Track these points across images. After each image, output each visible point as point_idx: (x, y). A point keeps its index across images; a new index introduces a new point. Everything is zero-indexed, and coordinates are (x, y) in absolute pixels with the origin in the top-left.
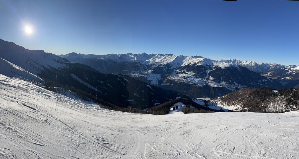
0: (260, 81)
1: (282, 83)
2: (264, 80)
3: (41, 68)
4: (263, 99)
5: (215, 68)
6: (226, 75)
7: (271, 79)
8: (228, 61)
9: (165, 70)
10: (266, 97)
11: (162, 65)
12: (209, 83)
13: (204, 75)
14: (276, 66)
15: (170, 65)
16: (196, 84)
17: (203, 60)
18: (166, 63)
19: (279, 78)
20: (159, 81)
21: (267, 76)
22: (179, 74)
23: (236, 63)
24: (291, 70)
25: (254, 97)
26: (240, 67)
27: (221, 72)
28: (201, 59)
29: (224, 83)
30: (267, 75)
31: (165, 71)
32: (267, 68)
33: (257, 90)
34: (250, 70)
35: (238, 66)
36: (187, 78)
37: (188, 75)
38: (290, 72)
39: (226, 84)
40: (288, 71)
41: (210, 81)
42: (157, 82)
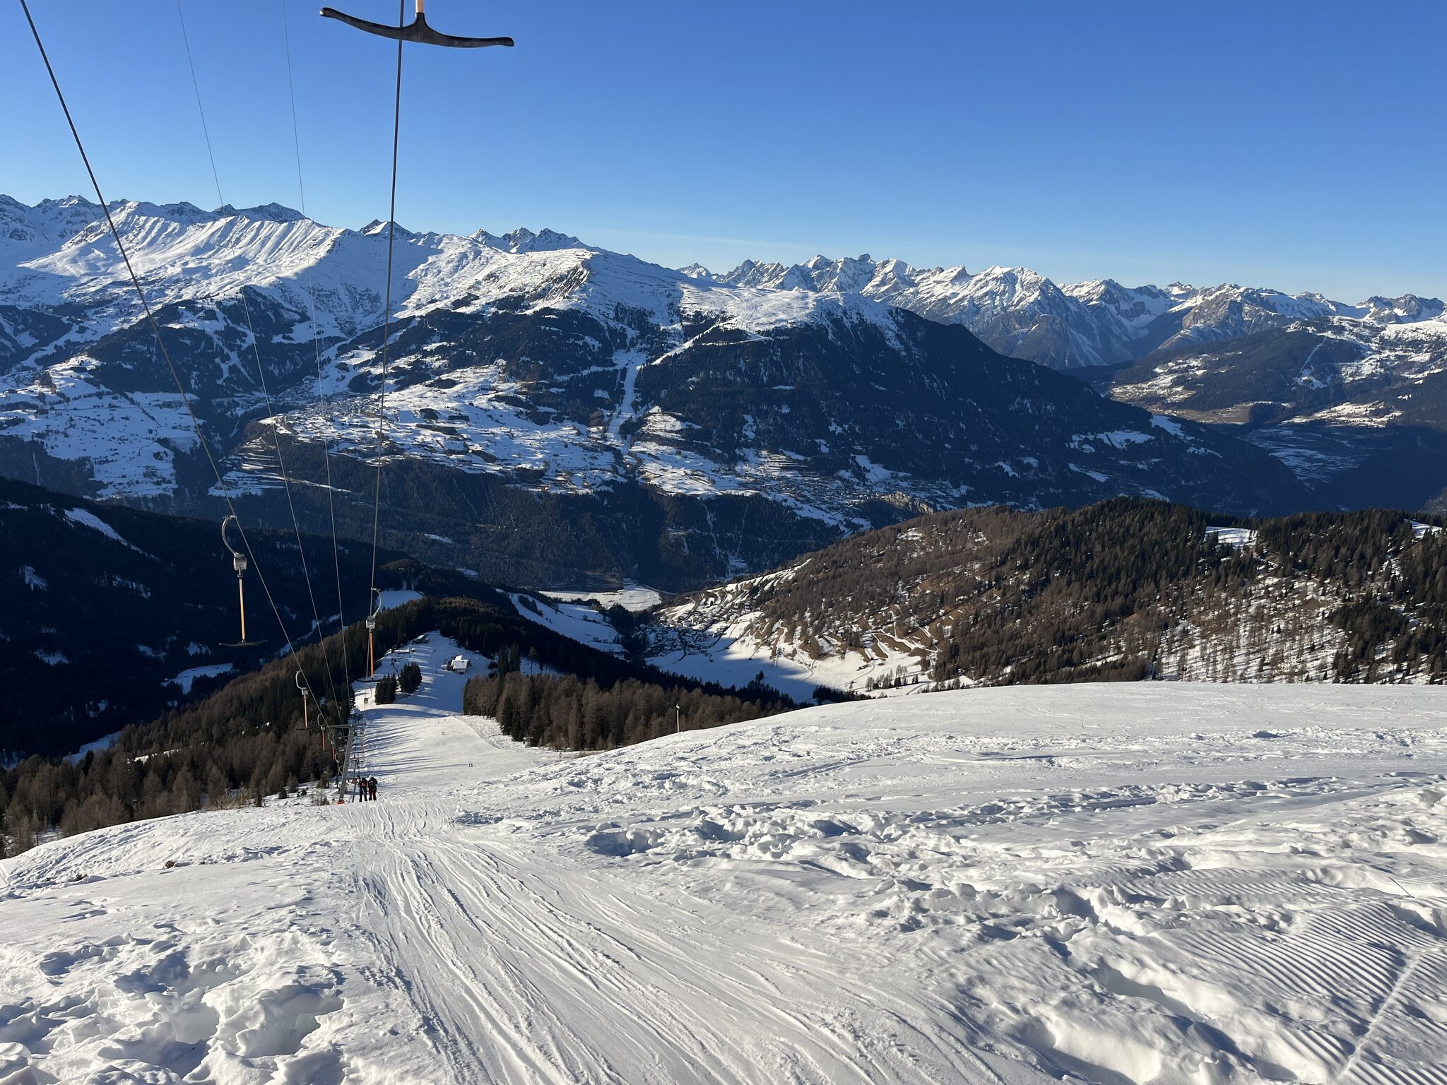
0: (1088, 448)
1: (1292, 462)
2: (1118, 438)
4: (1119, 600)
5: (688, 333)
6: (789, 398)
7: (1189, 426)
8: (802, 277)
9: (234, 358)
10: (1149, 588)
11: (190, 304)
12: (640, 462)
13: (599, 393)
14: (1235, 307)
15: (276, 307)
16: (534, 477)
17: (586, 264)
18: (232, 292)
19: (1260, 418)
20: (181, 460)
21: (1154, 399)
22: (374, 389)
23: (869, 288)
24: (1385, 344)
25: (1038, 586)
26: (909, 320)
27: (739, 373)
28: (567, 260)
29: (771, 465)
30: (1145, 388)
31: (233, 369)
32: (1149, 326)
33: (1064, 526)
34: (999, 351)
35: (895, 313)
36: (459, 425)
37: (460, 397)
38: (1382, 362)
39: (789, 474)
40: (1354, 353)
41: (652, 447)
42: (166, 468)
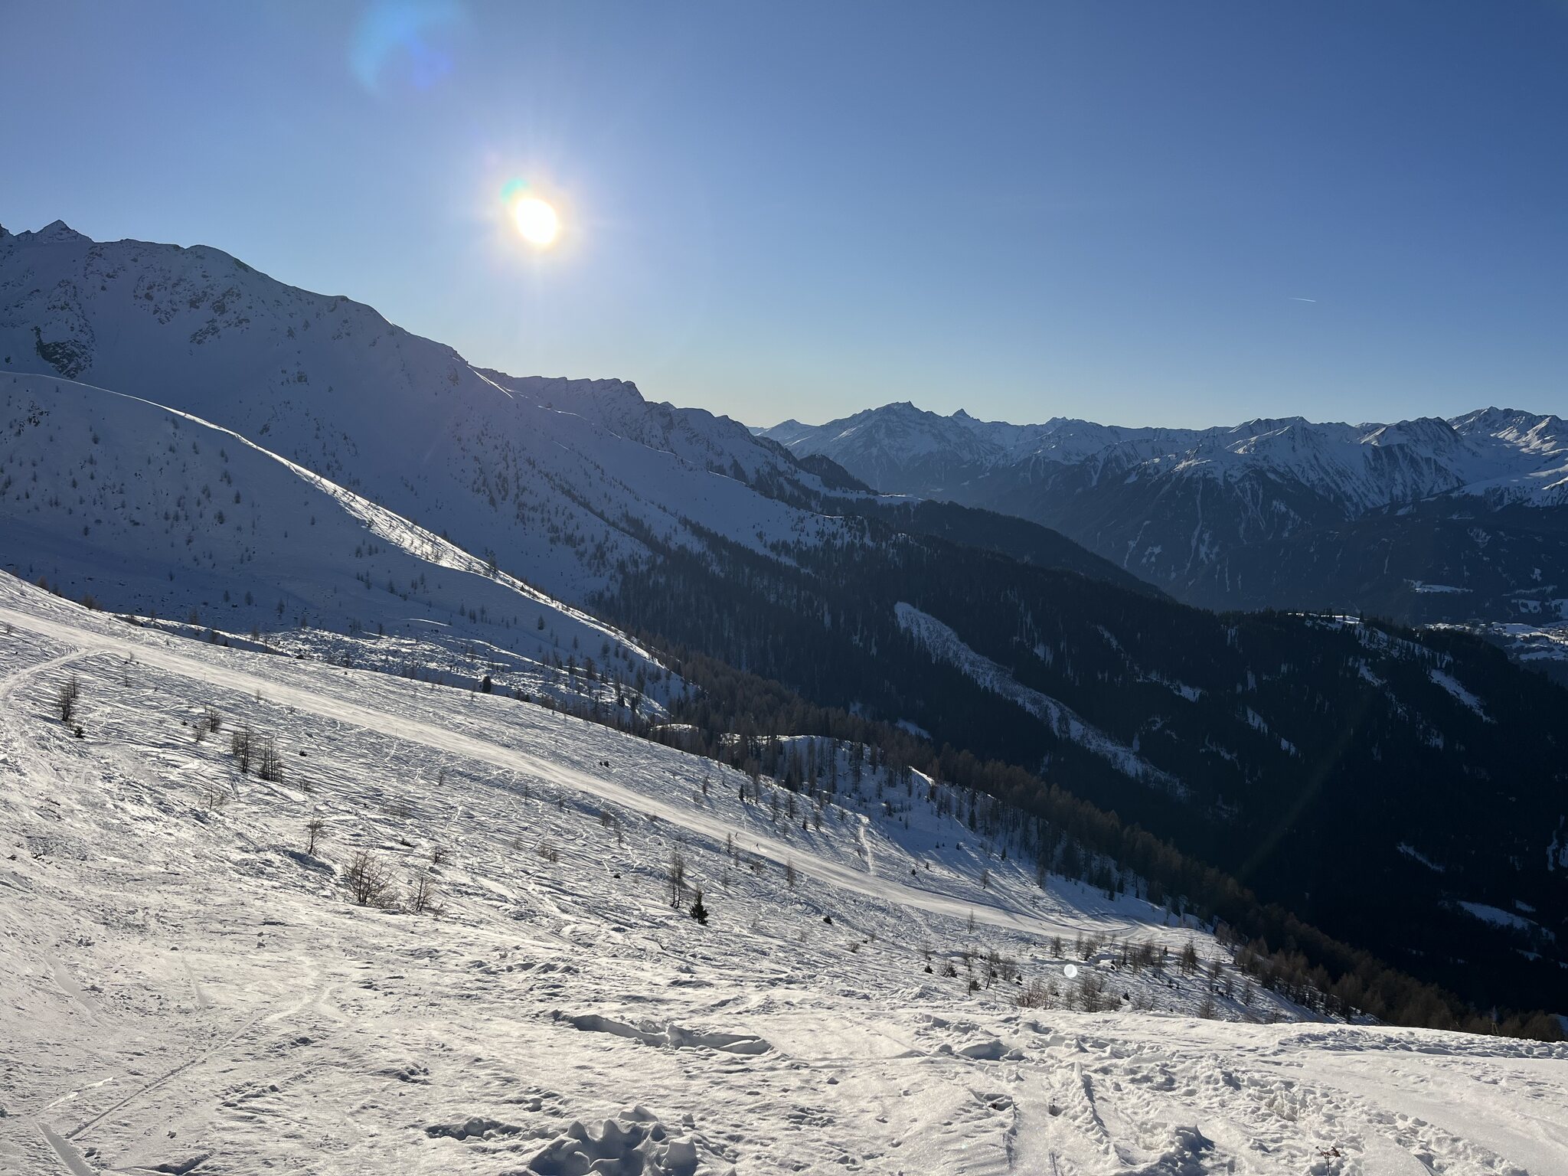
3: (628, 547)
